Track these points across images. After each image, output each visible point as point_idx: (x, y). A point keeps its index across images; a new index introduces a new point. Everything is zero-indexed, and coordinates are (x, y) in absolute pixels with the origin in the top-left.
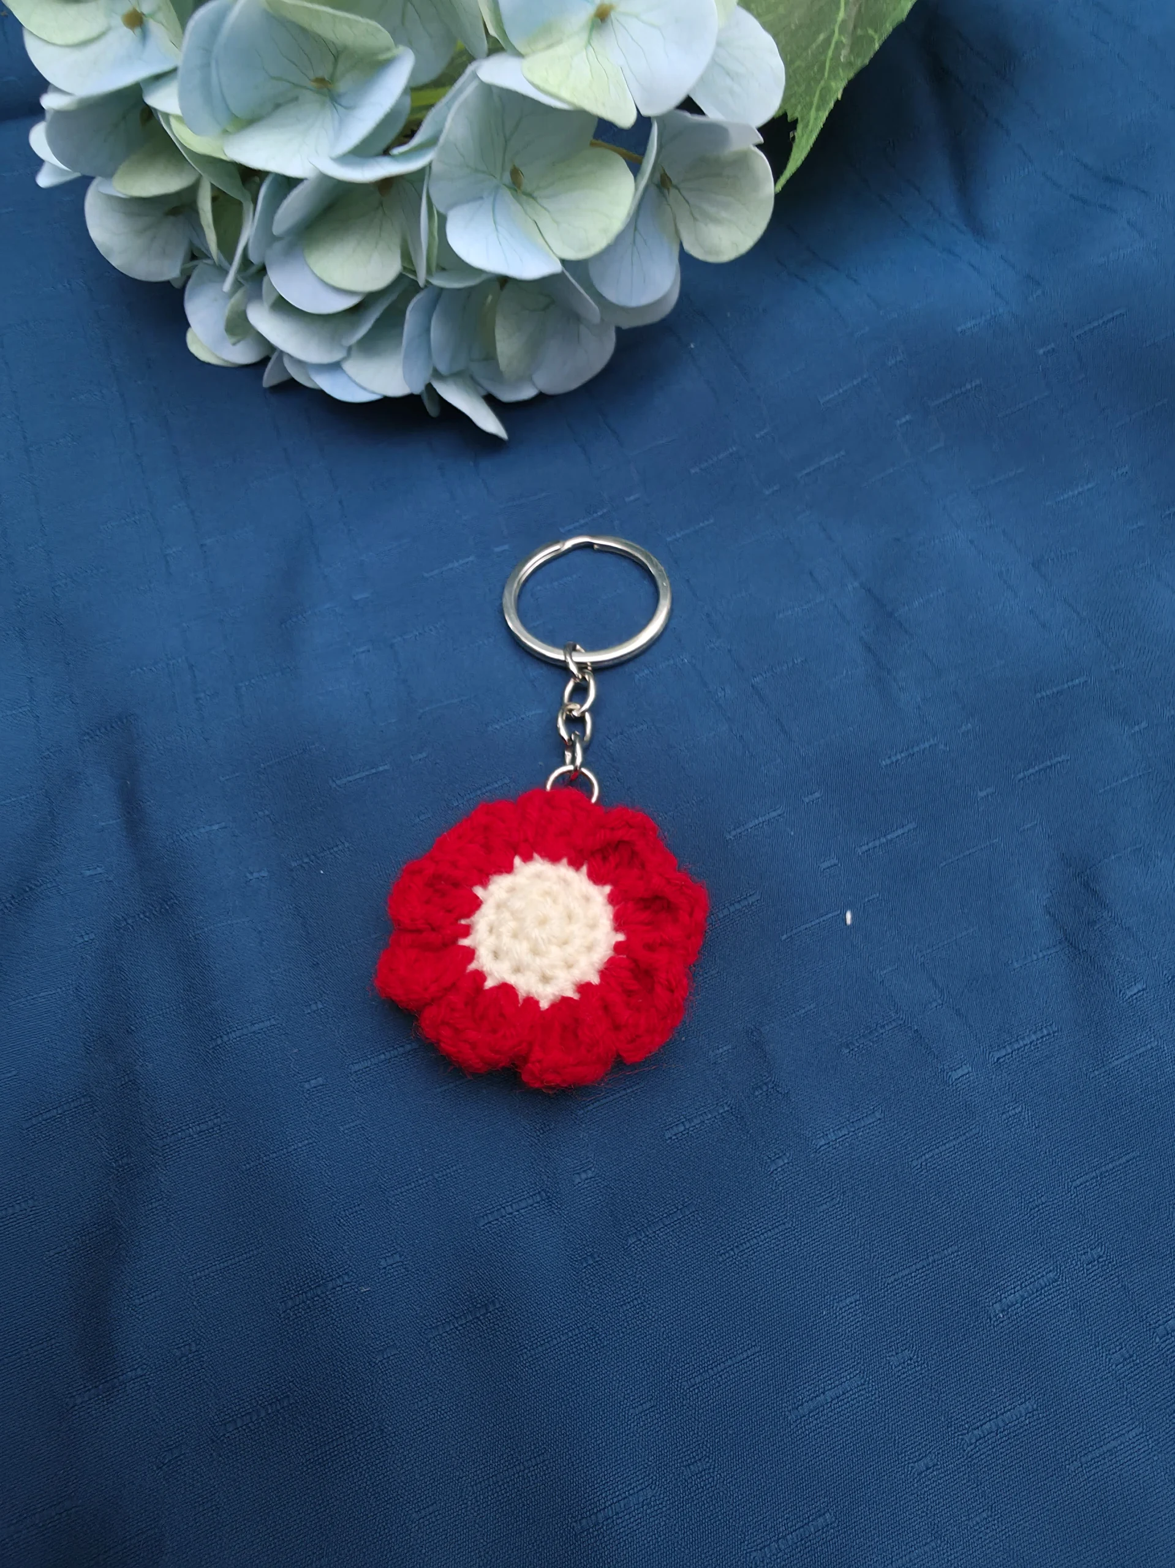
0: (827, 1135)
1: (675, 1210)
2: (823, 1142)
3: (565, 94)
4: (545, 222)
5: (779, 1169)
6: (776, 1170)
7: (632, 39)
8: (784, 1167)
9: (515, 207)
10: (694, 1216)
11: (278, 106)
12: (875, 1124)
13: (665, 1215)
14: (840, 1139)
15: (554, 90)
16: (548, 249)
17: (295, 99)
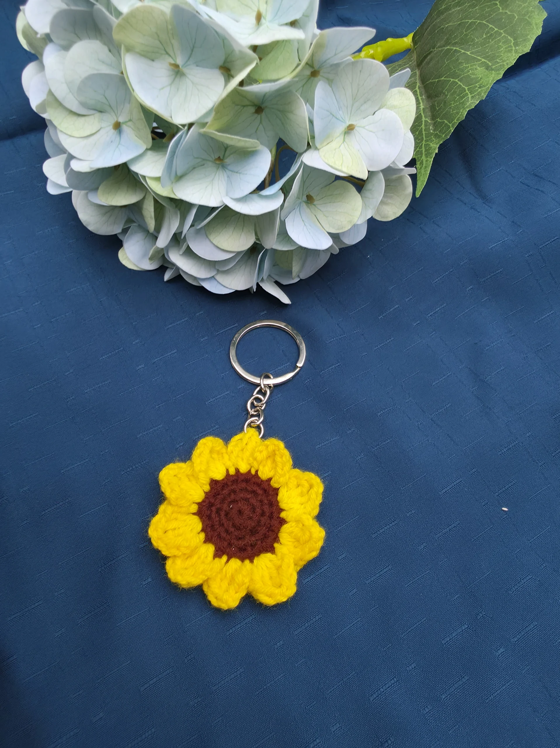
2: (516, 640)
3: (345, 170)
4: (320, 216)
7: (362, 137)
9: (308, 210)
11: (194, 168)
13: (454, 683)
15: (340, 168)
16: (322, 227)
17: (204, 165)
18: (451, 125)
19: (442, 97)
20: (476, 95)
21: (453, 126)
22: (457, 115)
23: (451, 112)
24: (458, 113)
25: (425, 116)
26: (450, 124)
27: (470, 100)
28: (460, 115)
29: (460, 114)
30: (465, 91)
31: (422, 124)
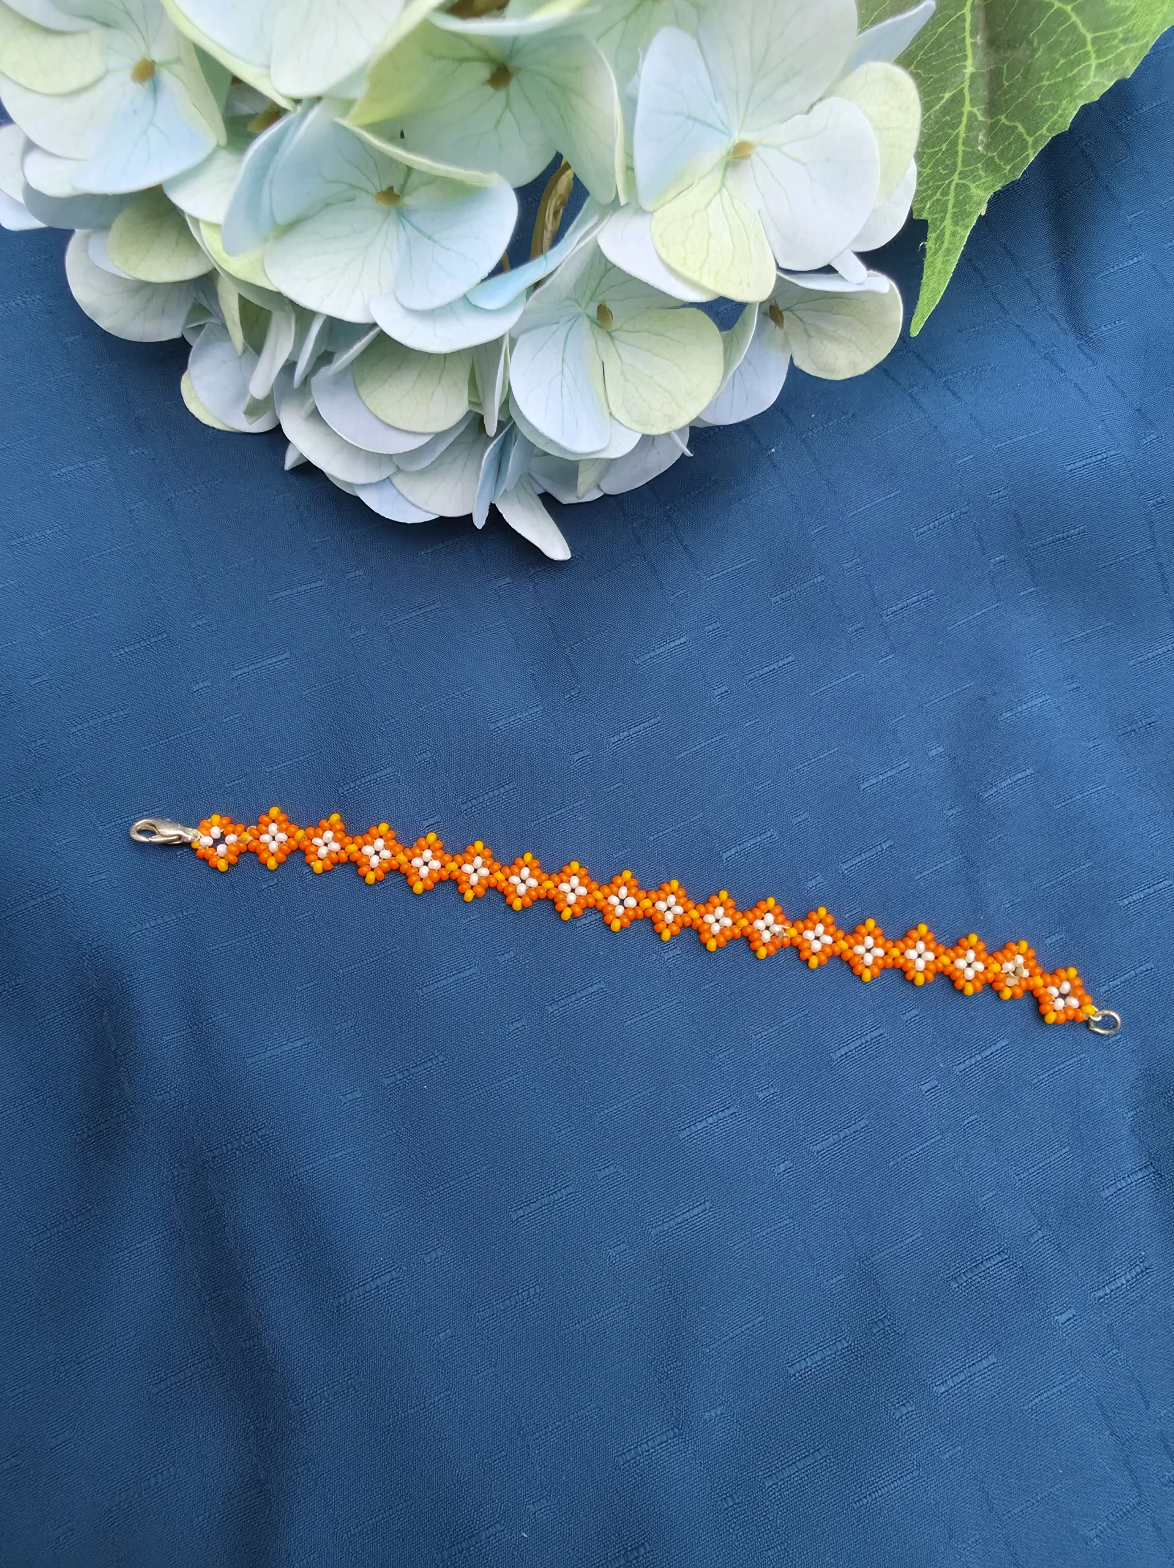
0: (946, 1381)
1: (807, 1453)
2: (943, 1390)
5: (904, 1417)
6: (901, 1417)
7: (771, 173)
8: (908, 1415)
10: (826, 1461)
12: (989, 1368)
13: (798, 1458)
14: (959, 1386)
18: (1030, 140)
19: (1021, 53)
20: (1110, 65)
21: (1036, 143)
22: (1051, 114)
23: (1038, 104)
24: (1054, 109)
25: (971, 100)
26: (1031, 136)
27: (1092, 73)
28: (1061, 116)
29: (1060, 112)
30: (1084, 45)
31: (960, 122)
